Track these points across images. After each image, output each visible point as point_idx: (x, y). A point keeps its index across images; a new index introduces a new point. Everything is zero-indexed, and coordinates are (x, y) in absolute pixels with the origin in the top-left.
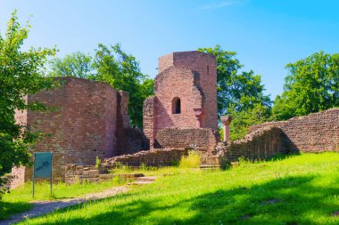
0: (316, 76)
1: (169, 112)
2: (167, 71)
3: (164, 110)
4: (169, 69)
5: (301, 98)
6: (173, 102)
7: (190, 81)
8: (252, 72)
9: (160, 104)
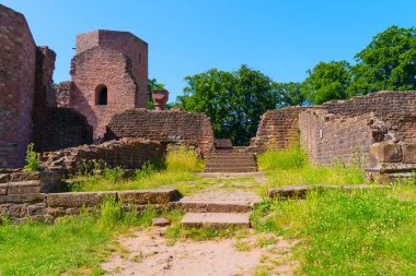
0: (212, 89)
1: (92, 103)
2: (90, 51)
3: (83, 99)
4: (93, 49)
5: (200, 106)
6: (96, 90)
7: (121, 66)
8: (155, 80)
9: (79, 92)
